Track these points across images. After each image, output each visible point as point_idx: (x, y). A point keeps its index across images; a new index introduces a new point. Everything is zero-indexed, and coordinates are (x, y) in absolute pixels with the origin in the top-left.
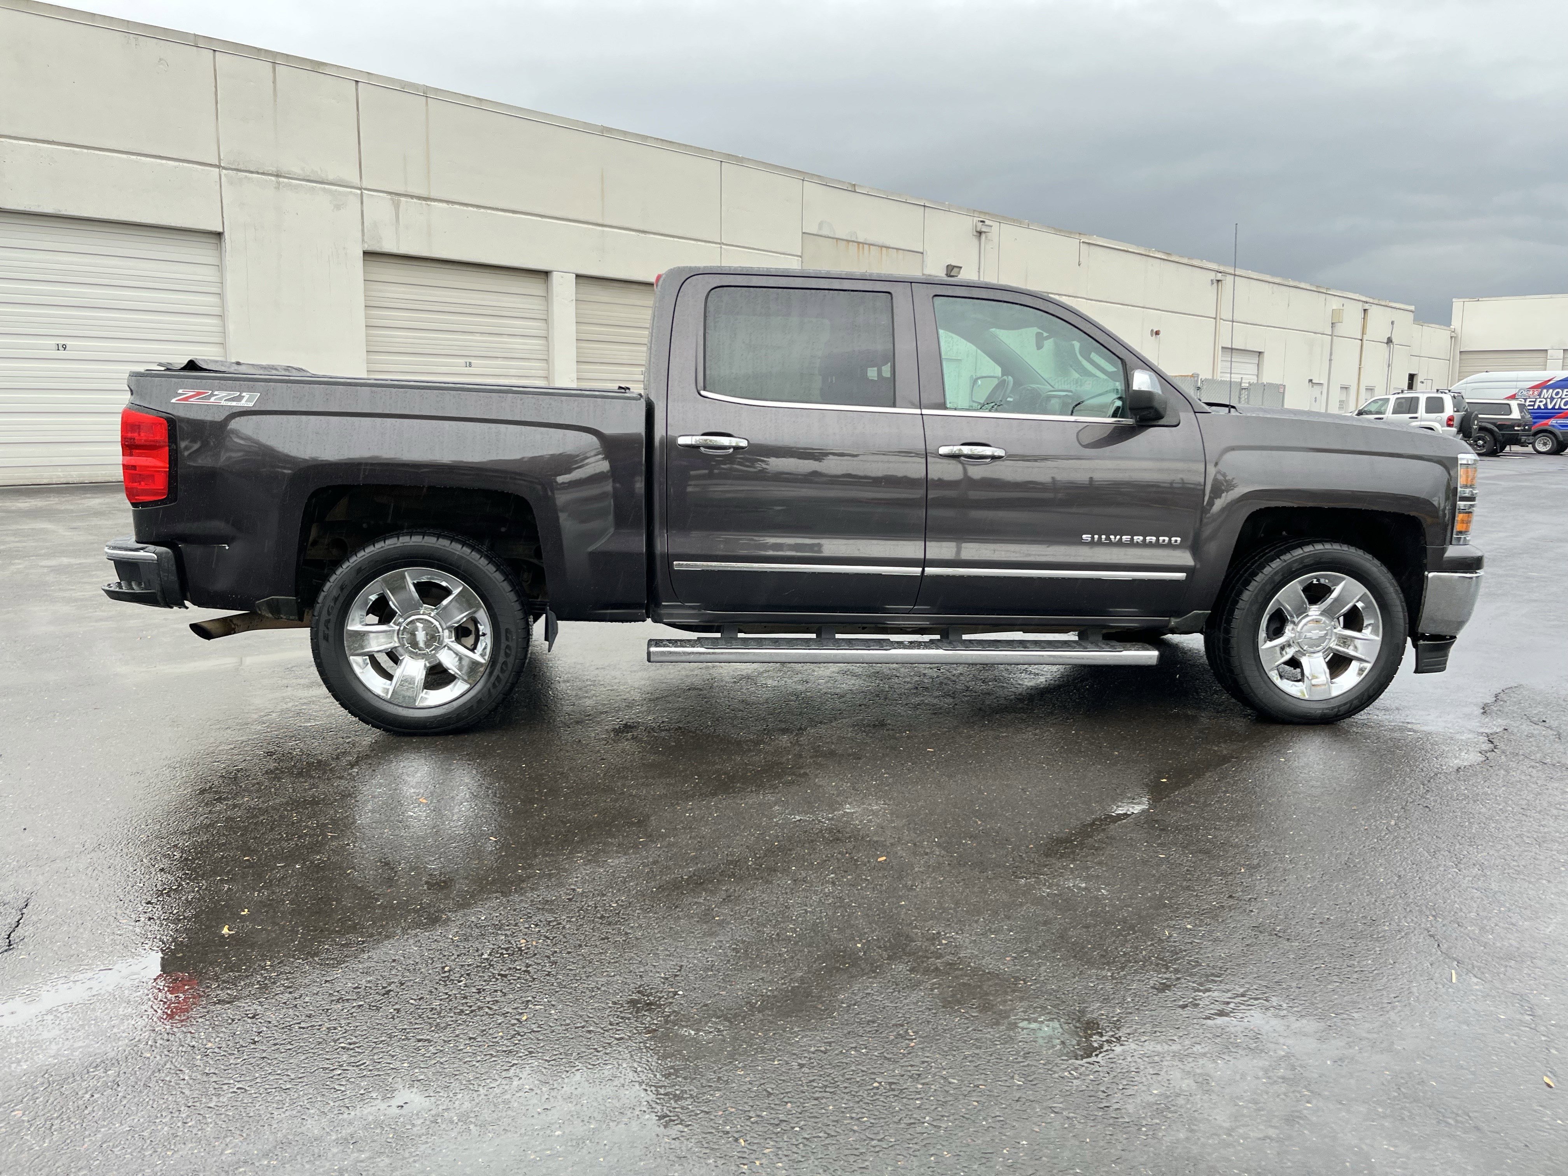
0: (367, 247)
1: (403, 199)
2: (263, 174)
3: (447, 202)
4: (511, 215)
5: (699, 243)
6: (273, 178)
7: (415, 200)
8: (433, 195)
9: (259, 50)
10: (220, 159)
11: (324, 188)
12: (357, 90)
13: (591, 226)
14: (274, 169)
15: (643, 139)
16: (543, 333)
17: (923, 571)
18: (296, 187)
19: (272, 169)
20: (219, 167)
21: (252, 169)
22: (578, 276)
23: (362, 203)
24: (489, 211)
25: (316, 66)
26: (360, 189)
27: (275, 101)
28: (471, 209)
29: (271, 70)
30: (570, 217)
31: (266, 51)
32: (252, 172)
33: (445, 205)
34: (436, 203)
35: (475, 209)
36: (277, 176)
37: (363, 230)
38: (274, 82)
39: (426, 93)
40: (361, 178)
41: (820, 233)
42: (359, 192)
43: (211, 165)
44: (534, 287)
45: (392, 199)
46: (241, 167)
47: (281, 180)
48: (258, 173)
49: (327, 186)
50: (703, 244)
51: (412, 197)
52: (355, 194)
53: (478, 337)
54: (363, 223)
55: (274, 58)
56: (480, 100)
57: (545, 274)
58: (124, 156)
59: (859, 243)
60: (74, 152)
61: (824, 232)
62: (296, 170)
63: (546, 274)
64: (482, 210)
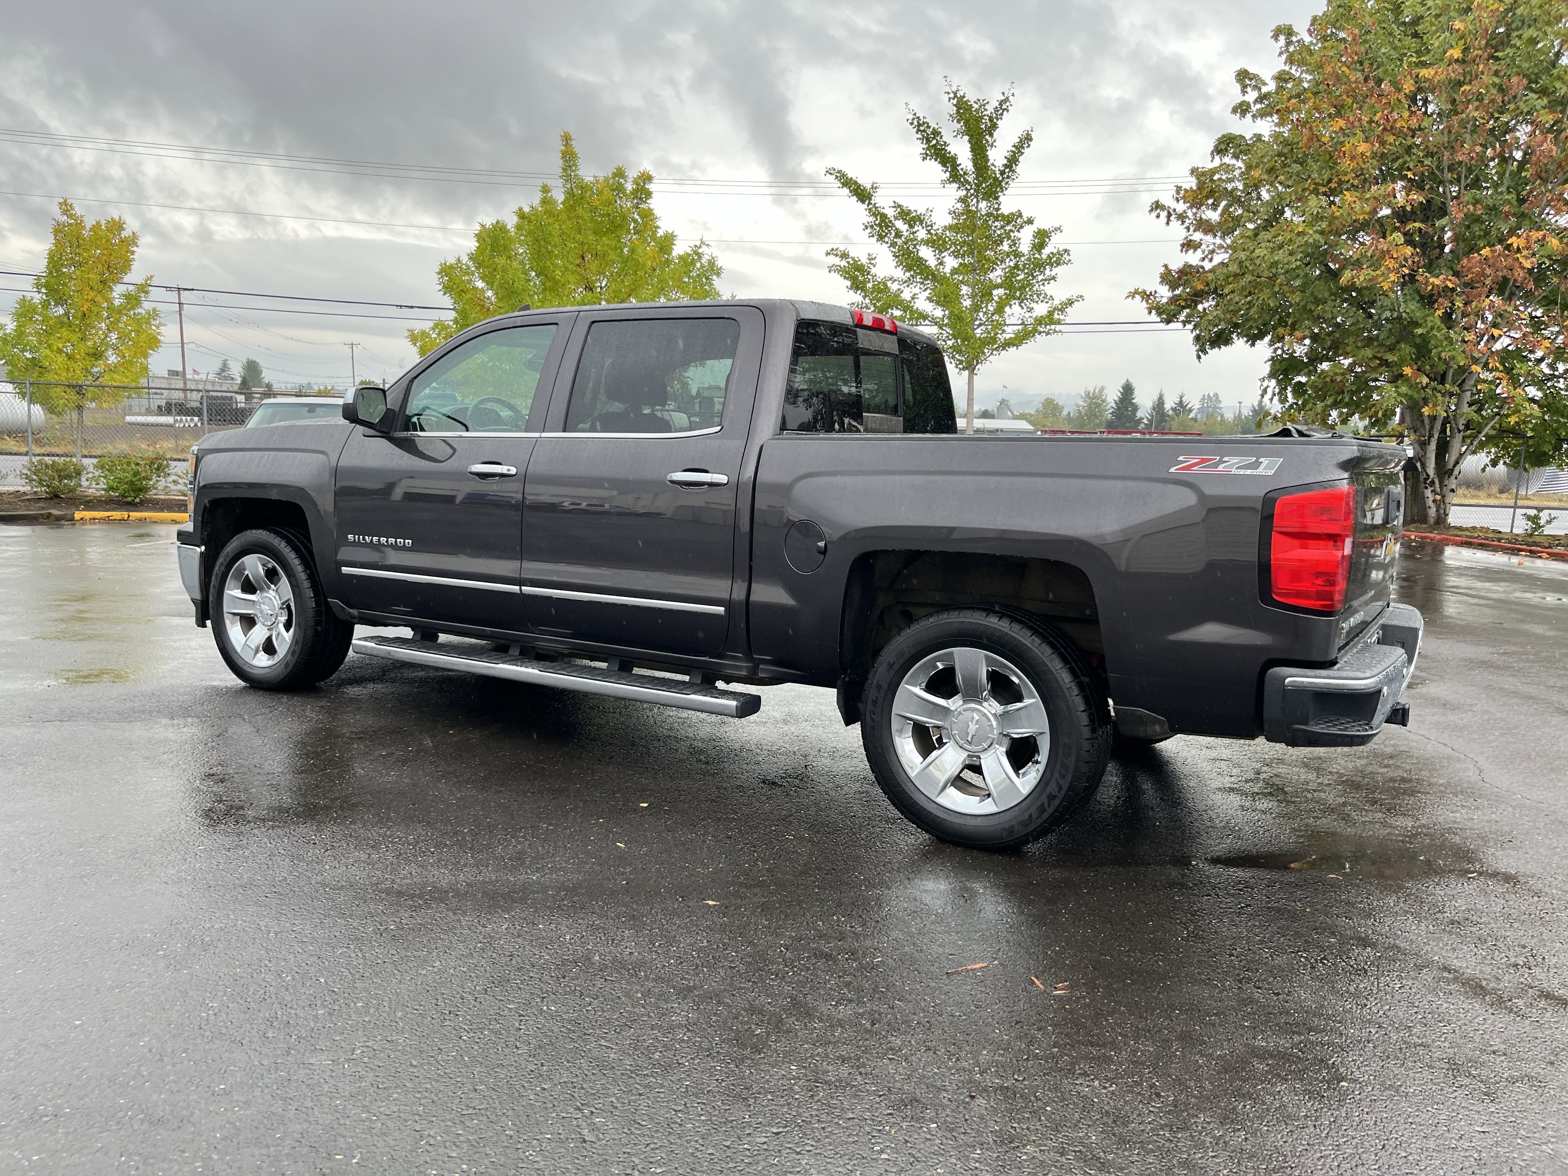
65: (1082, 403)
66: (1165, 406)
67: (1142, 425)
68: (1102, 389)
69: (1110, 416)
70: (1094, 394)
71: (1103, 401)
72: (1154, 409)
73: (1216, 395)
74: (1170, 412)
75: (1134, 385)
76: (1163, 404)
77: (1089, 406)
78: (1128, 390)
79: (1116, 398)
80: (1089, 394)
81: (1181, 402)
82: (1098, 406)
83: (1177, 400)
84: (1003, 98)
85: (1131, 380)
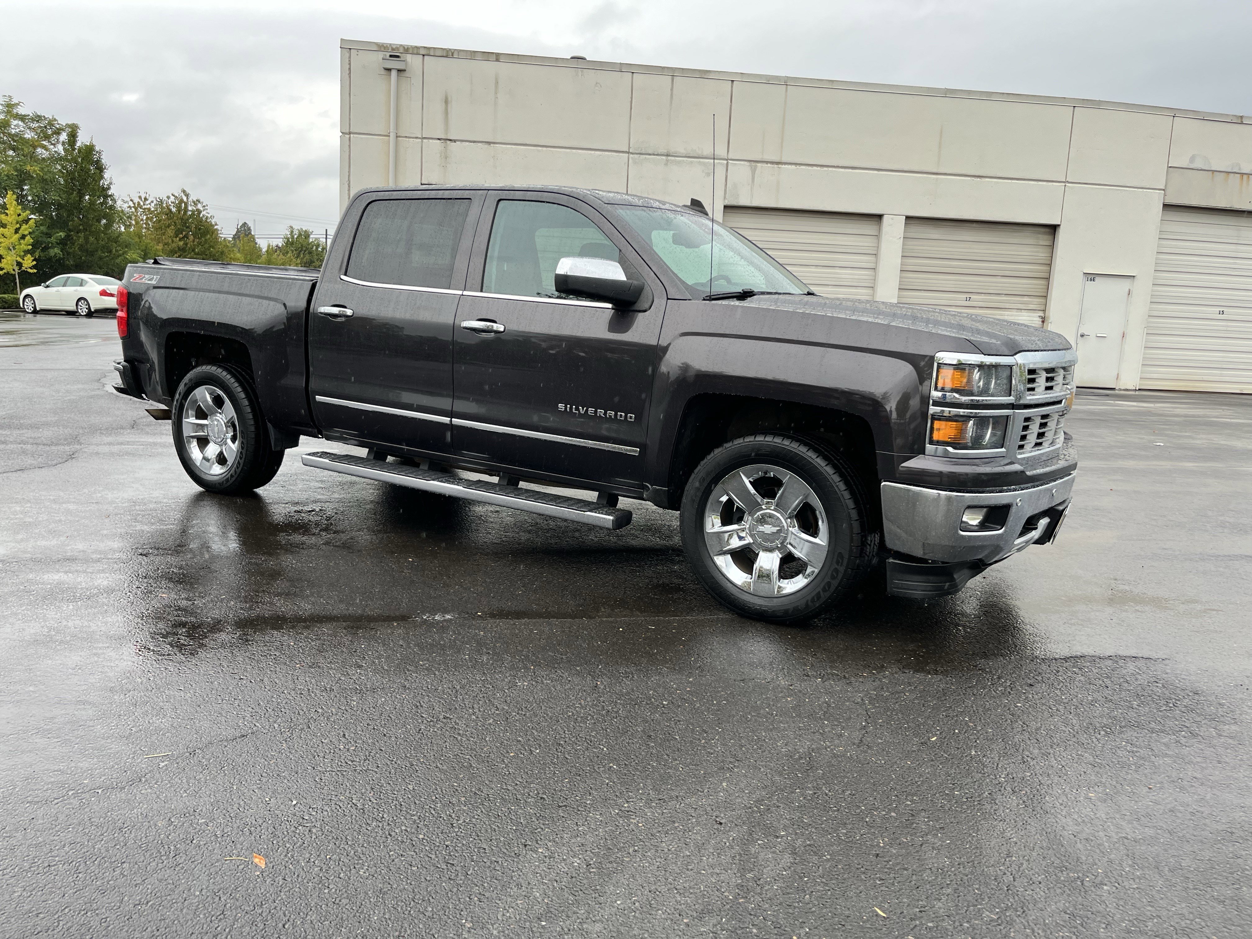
0: (727, 203)
1: (759, 165)
2: (658, 155)
3: (796, 164)
4: (850, 170)
5: (1040, 183)
6: (664, 157)
7: (769, 165)
8: (784, 160)
9: (663, 68)
10: (629, 148)
11: (700, 162)
12: (732, 87)
13: (925, 175)
14: (666, 151)
15: (987, 96)
16: (872, 265)
17: (451, 421)
18: (680, 162)
19: (664, 151)
20: (628, 153)
21: (650, 152)
22: (908, 218)
23: (727, 170)
24: (830, 169)
25: (703, 74)
26: (727, 160)
27: (671, 103)
28: (815, 168)
29: (670, 81)
30: (906, 169)
31: (668, 68)
32: (650, 154)
33: (793, 167)
34: (786, 166)
35: (819, 168)
36: (668, 155)
37: (725, 190)
38: (672, 90)
39: (786, 82)
40: (728, 151)
41: (1192, 166)
42: (725, 162)
43: (623, 152)
44: (868, 228)
45: (751, 166)
46: (643, 152)
47: (669, 158)
48: (654, 155)
49: (701, 160)
50: (1045, 183)
51: (767, 162)
52: (721, 164)
53: (813, 269)
54: (726, 185)
55: (673, 73)
56: (832, 81)
57: (878, 217)
58: (568, 150)
59: (1242, 174)
60: (538, 150)
61: (1198, 164)
62: (681, 150)
63: (880, 217)
64: (825, 169)
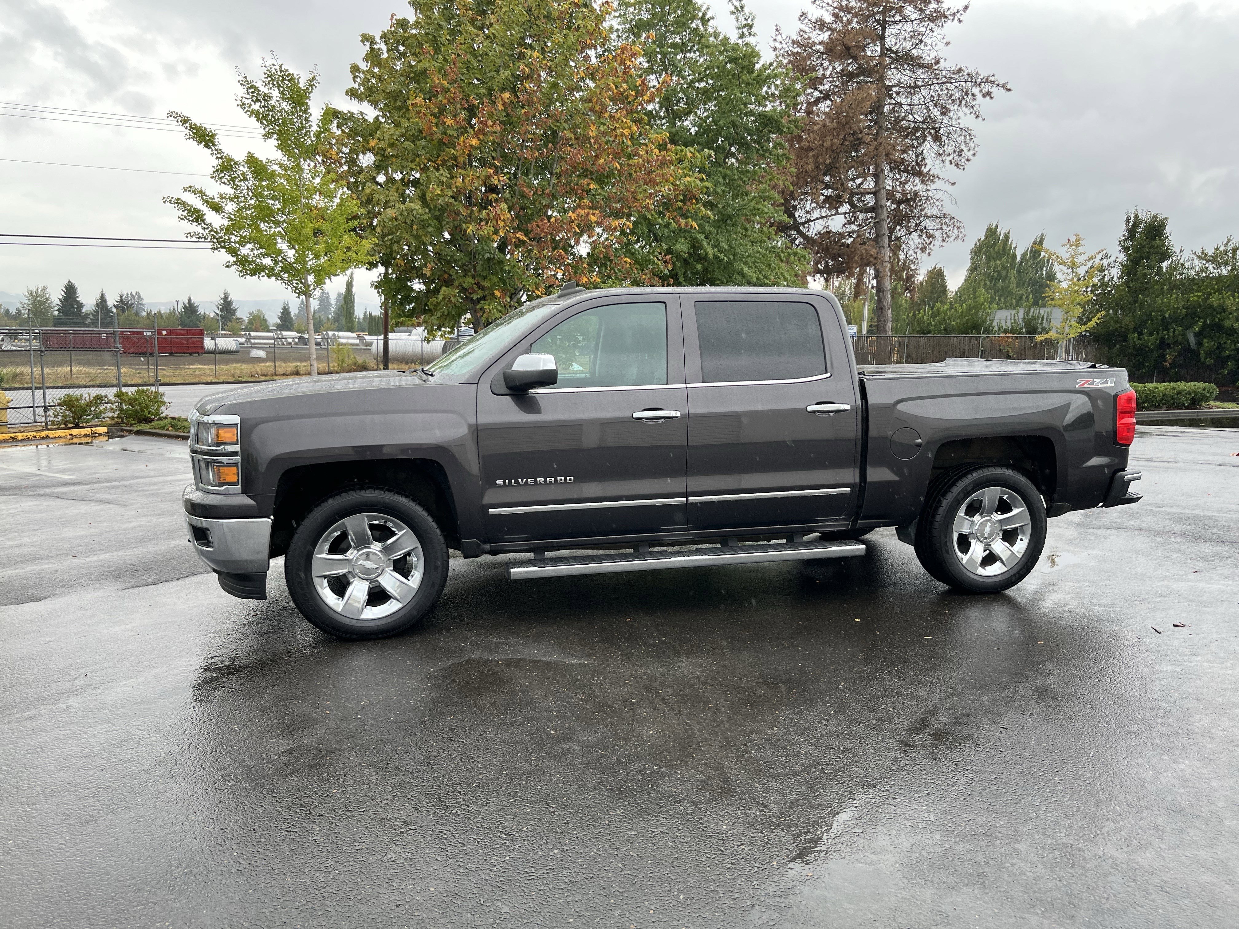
65: (27, 302)
66: (108, 303)
67: (89, 320)
68: (44, 289)
69: (56, 313)
70: (37, 293)
71: (47, 299)
72: (97, 305)
73: (138, 294)
74: (114, 310)
75: (77, 285)
76: (105, 301)
77: (34, 303)
78: (70, 290)
79: (61, 297)
80: (32, 293)
81: (121, 300)
82: (42, 303)
83: (118, 299)
84: (311, 76)
85: (73, 281)
